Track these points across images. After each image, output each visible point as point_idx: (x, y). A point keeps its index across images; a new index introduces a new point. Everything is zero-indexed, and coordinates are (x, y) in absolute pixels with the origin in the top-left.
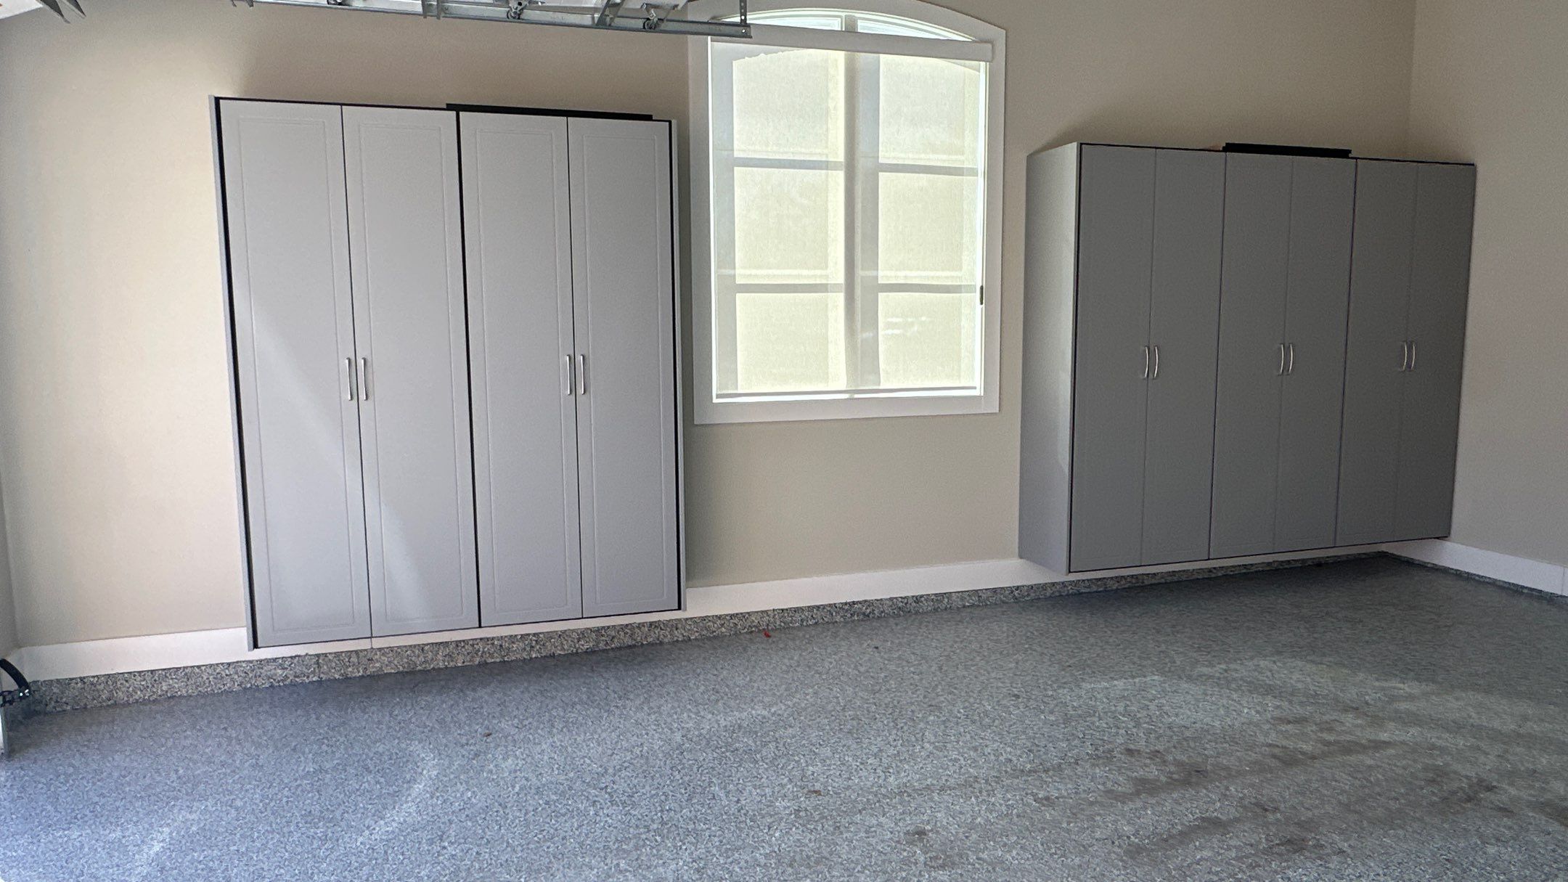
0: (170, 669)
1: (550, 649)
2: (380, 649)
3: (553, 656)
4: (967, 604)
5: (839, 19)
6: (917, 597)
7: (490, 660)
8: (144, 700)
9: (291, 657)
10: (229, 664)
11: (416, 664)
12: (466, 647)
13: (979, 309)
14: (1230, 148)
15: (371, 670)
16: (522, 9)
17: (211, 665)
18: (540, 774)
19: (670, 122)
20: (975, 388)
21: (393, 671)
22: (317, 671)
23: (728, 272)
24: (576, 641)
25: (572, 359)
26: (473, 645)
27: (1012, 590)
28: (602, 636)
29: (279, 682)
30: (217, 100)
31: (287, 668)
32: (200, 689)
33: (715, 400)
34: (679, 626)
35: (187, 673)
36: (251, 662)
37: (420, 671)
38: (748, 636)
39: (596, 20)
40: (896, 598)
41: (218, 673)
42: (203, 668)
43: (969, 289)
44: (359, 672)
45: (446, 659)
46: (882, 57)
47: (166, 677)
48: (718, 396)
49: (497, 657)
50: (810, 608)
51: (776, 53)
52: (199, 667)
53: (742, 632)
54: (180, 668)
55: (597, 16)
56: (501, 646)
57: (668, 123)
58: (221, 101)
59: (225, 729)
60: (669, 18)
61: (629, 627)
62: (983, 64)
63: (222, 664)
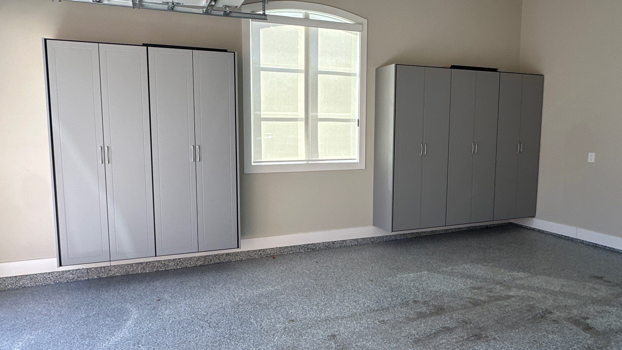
0: (24, 275)
1: (185, 265)
2: (114, 266)
3: (186, 267)
4: (353, 244)
5: (302, 14)
6: (333, 242)
7: (160, 270)
8: (12, 288)
9: (76, 270)
10: (49, 273)
11: (129, 272)
12: (150, 264)
13: (357, 129)
14: (453, 67)
15: (110, 275)
16: (174, 6)
17: (41, 274)
18: (180, 316)
19: (234, 53)
20: (356, 159)
21: (119, 275)
22: (87, 275)
23: (258, 113)
24: (196, 261)
25: (194, 147)
26: (153, 264)
27: (370, 238)
28: (207, 259)
29: (71, 280)
30: (45, 40)
31: (74, 274)
32: (37, 284)
33: (253, 164)
34: (238, 254)
35: (32, 277)
36: (59, 272)
37: (131, 274)
38: (266, 258)
39: (204, 12)
40: (325, 242)
41: (44, 277)
42: (38, 275)
43: (353, 120)
44: (105, 275)
45: (142, 269)
46: (319, 28)
47: (22, 278)
48: (254, 162)
49: (163, 268)
50: (291, 247)
51: (277, 26)
52: (36, 274)
53: (264, 256)
54: (28, 275)
55: (205, 10)
56: (165, 264)
57: (233, 53)
58: (47, 40)
59: (47, 300)
60: (234, 11)
61: (218, 255)
62: (358, 33)
63: (46, 273)
